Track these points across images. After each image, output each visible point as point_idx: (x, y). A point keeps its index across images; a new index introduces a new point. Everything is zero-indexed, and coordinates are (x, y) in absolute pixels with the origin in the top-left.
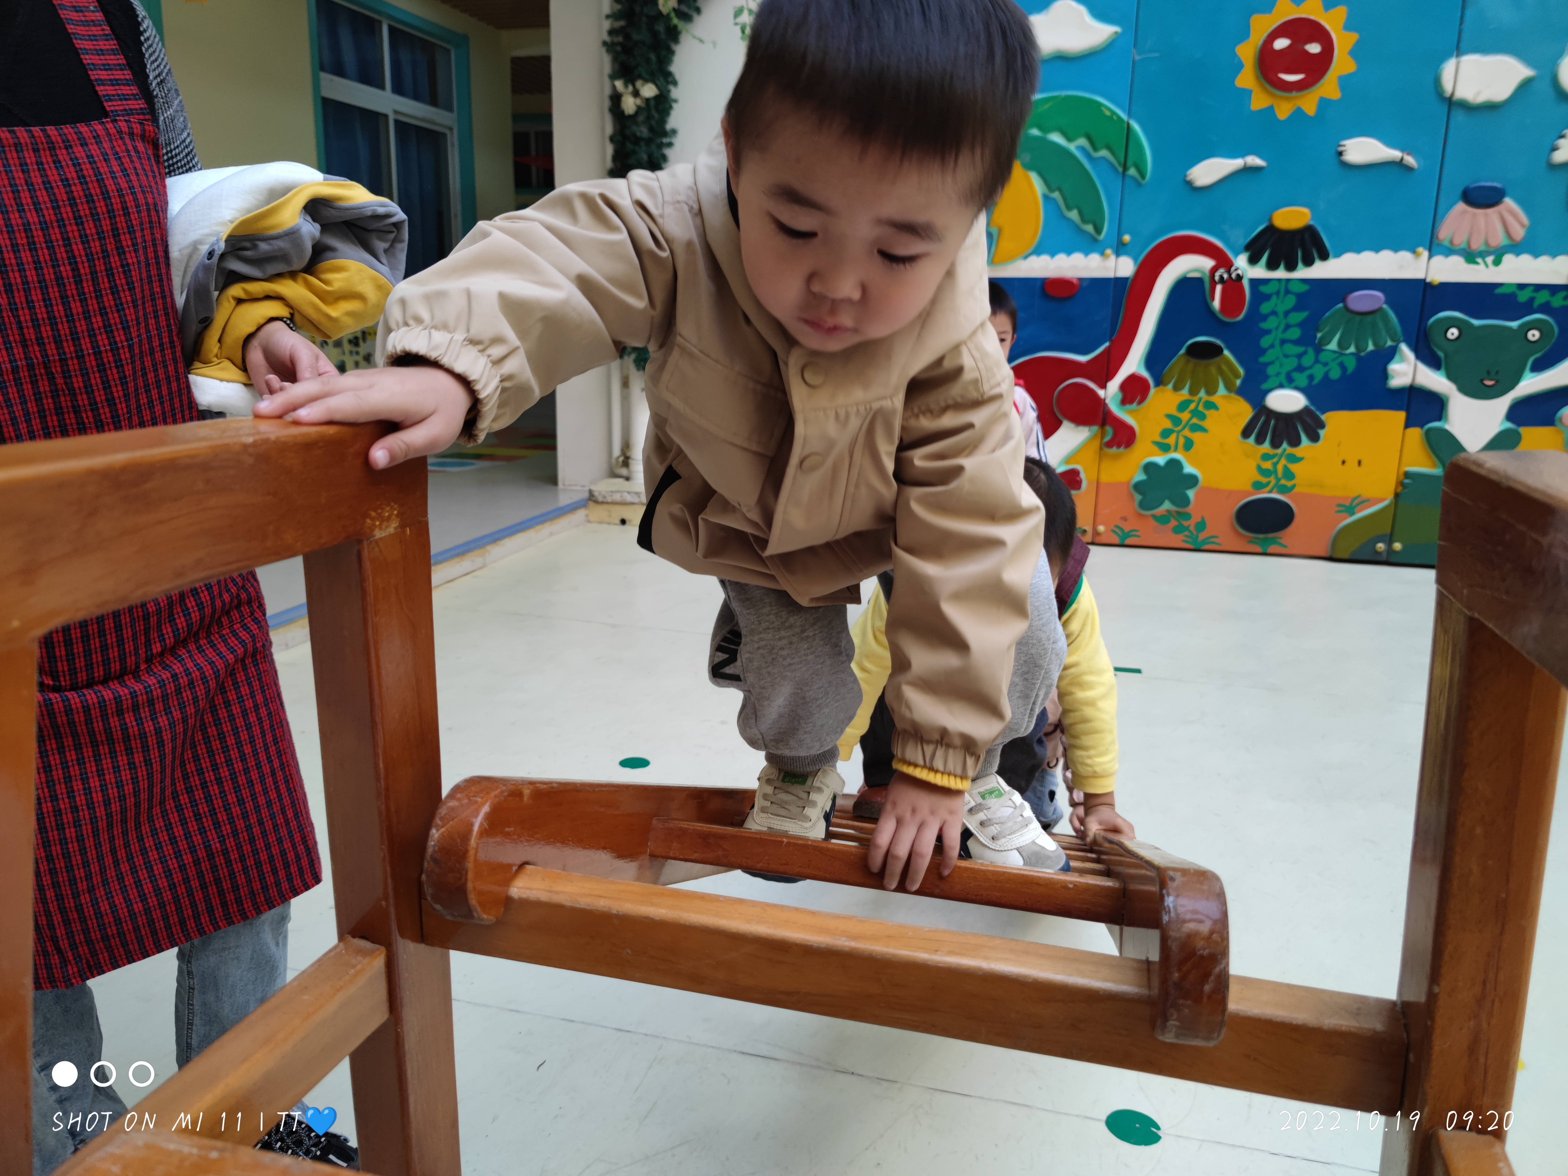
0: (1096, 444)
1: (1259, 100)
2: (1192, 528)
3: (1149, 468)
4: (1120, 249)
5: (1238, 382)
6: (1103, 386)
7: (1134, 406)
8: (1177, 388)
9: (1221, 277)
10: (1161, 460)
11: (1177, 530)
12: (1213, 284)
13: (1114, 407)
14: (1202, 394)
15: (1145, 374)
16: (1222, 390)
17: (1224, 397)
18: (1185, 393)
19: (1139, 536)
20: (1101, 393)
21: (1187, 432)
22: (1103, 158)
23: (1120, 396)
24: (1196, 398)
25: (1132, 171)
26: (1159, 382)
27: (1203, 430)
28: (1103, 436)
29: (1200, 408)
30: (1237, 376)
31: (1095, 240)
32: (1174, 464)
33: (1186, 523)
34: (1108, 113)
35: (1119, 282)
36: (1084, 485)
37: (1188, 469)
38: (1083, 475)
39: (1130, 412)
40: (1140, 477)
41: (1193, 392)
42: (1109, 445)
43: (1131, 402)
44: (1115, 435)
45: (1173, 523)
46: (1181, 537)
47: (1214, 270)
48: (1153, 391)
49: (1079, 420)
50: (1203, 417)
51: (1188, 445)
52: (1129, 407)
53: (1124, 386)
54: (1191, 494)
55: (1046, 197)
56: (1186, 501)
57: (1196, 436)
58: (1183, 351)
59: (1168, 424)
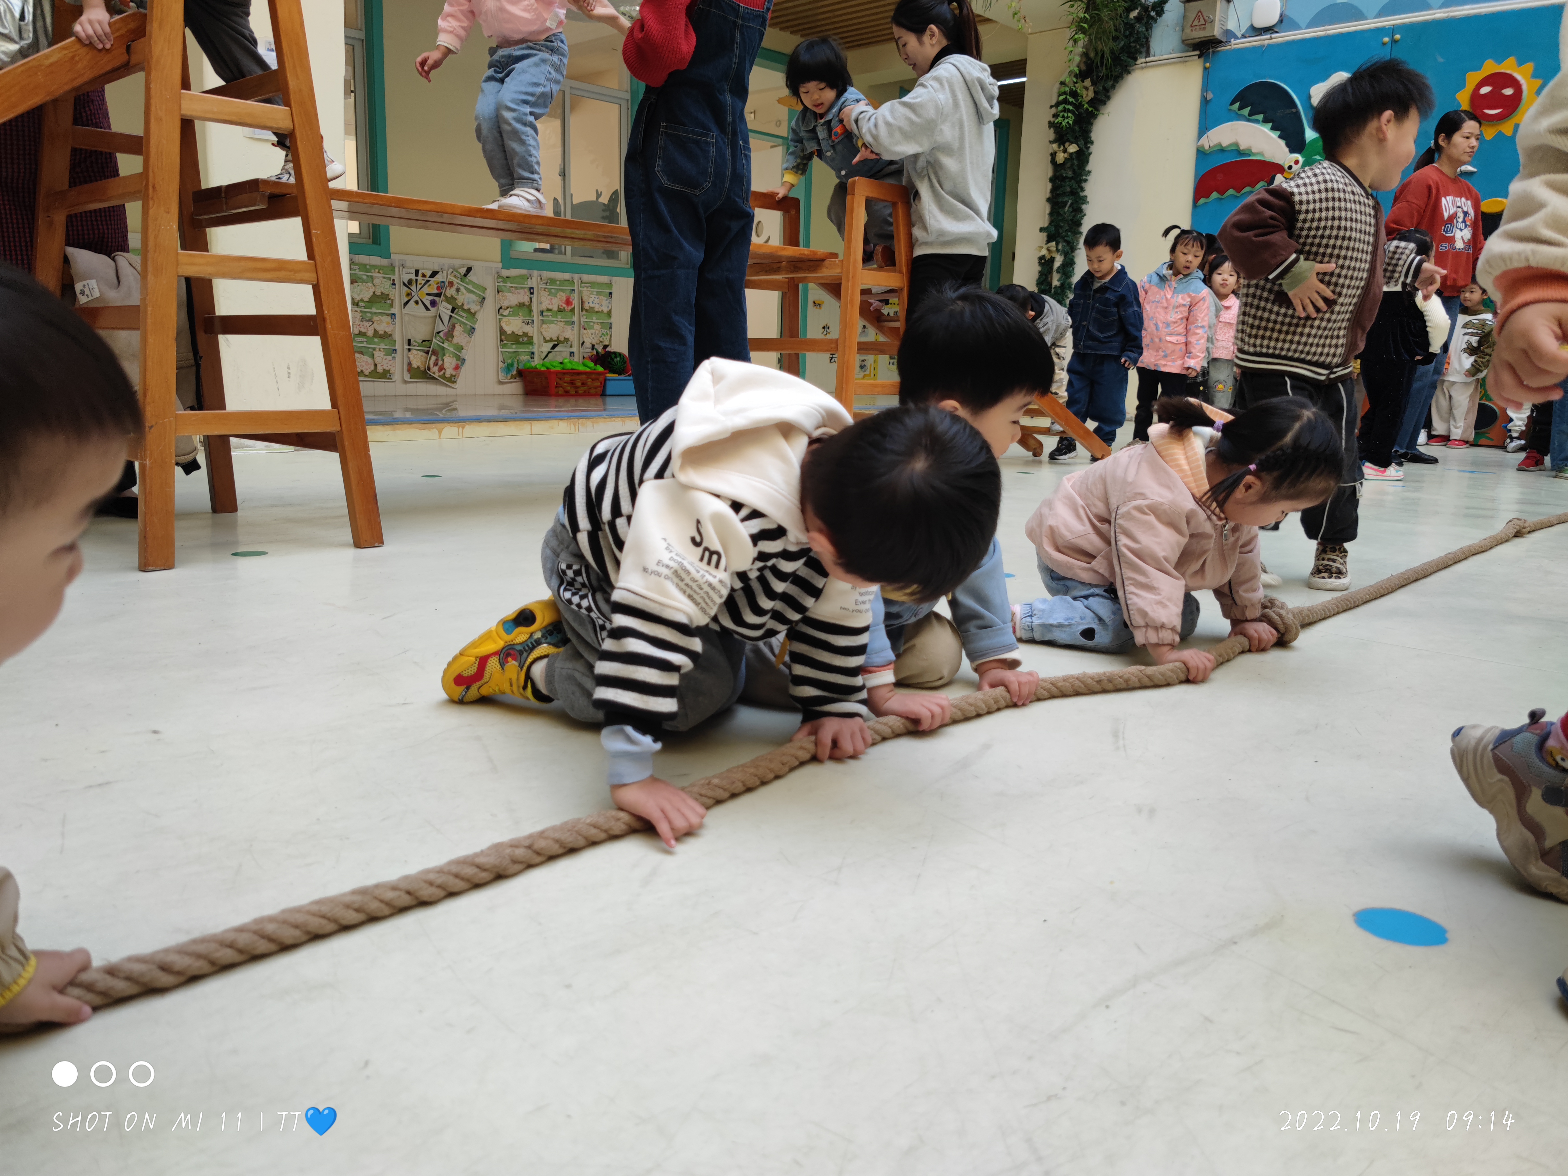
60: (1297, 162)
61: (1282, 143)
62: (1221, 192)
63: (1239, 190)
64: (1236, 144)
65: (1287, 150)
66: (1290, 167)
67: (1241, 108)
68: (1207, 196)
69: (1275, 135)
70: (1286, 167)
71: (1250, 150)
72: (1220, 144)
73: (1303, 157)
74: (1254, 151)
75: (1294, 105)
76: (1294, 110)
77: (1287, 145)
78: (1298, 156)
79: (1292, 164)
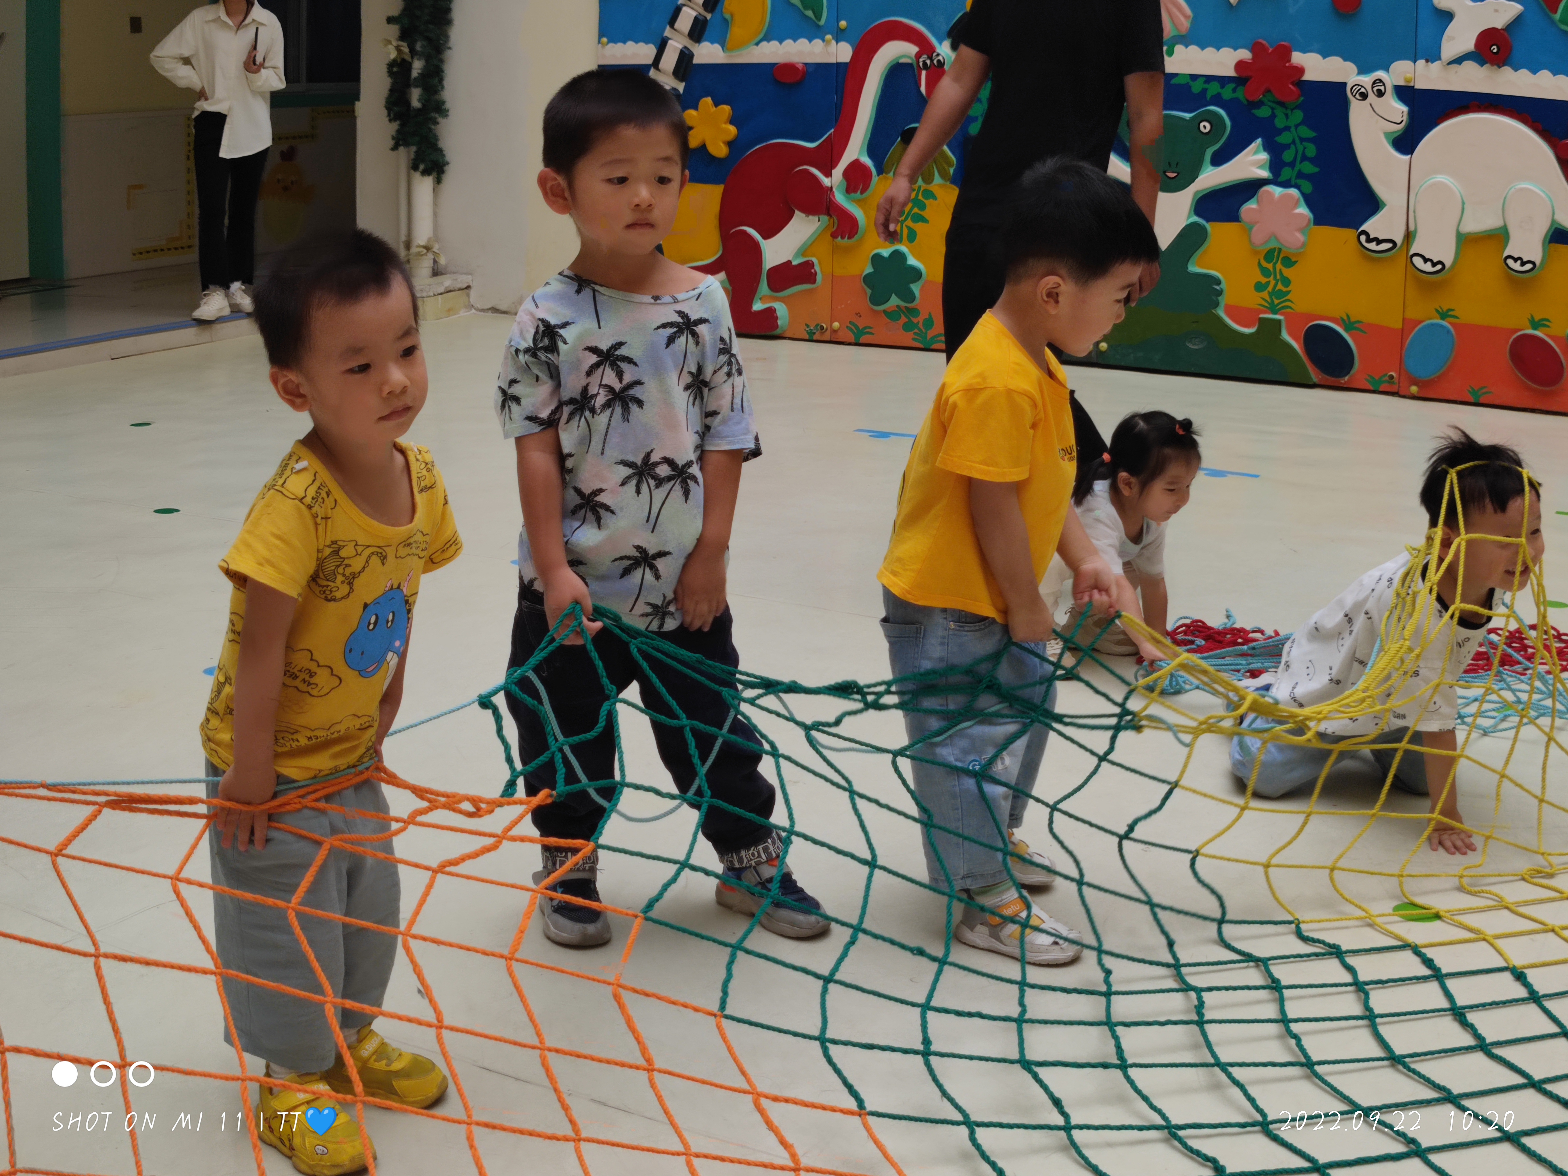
0: (826, 236)
2: (920, 325)
3: (877, 259)
4: (839, 35)
5: (952, 171)
6: (828, 174)
7: (858, 195)
9: (925, 63)
10: (886, 252)
11: (907, 327)
12: (918, 68)
13: (839, 196)
14: (920, 182)
15: (867, 160)
16: (937, 179)
17: (940, 186)
19: (873, 334)
20: (827, 181)
21: (909, 222)
23: (845, 183)
24: (916, 187)
27: (924, 220)
28: (830, 224)
29: (920, 197)
30: (950, 164)
31: (817, 28)
32: (898, 256)
33: (915, 320)
35: (838, 67)
36: (819, 278)
37: (912, 261)
38: (817, 268)
40: (869, 269)
42: (835, 235)
43: (855, 191)
44: (841, 225)
45: (904, 319)
46: (911, 334)
47: (917, 56)
48: (875, 179)
49: (810, 210)
50: (923, 207)
51: (912, 236)
52: (853, 195)
53: (847, 173)
54: (916, 288)
56: (910, 297)
57: (918, 227)
58: (898, 138)
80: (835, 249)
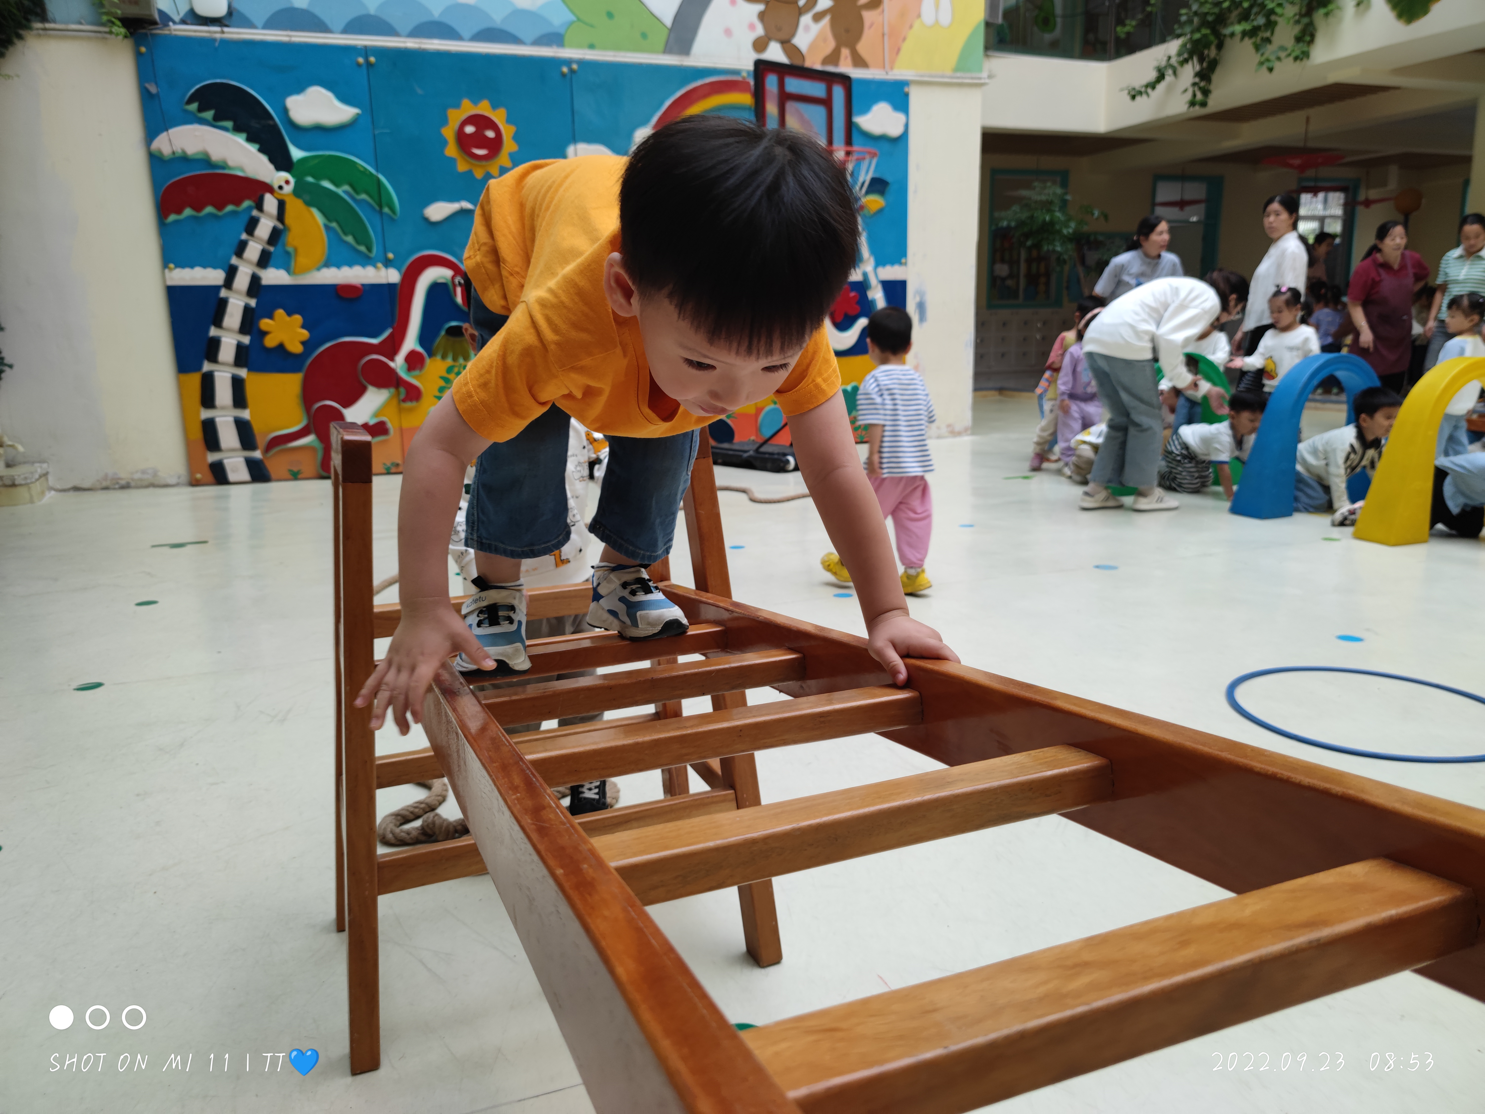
0: (395, 402)
1: (462, 167)
4: (388, 264)
6: (392, 359)
7: (417, 372)
8: (444, 357)
9: (459, 282)
12: (454, 286)
13: (403, 374)
14: (461, 360)
15: (419, 349)
18: (449, 361)
20: (392, 364)
22: (364, 200)
23: (406, 366)
25: (386, 210)
26: (431, 354)
28: (398, 394)
31: (369, 258)
34: (362, 169)
35: (391, 286)
36: (392, 431)
38: (389, 425)
39: (415, 377)
41: (455, 359)
42: (404, 401)
43: (414, 370)
44: (408, 393)
47: (453, 278)
48: (427, 361)
49: (380, 384)
52: (413, 373)
53: (407, 359)
55: (327, 227)
58: (443, 333)
59: (442, 383)
60: (287, 182)
61: (264, 159)
62: (198, 208)
63: (220, 207)
64: (206, 154)
65: (271, 167)
66: (281, 188)
67: (201, 109)
68: (179, 212)
69: (252, 149)
70: (276, 186)
71: (225, 162)
72: (184, 152)
73: (293, 176)
74: (231, 163)
75: (270, 117)
76: (271, 122)
77: (271, 160)
78: (284, 175)
79: (283, 184)
80: (400, 410)
